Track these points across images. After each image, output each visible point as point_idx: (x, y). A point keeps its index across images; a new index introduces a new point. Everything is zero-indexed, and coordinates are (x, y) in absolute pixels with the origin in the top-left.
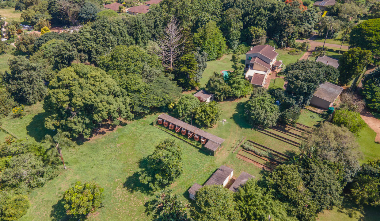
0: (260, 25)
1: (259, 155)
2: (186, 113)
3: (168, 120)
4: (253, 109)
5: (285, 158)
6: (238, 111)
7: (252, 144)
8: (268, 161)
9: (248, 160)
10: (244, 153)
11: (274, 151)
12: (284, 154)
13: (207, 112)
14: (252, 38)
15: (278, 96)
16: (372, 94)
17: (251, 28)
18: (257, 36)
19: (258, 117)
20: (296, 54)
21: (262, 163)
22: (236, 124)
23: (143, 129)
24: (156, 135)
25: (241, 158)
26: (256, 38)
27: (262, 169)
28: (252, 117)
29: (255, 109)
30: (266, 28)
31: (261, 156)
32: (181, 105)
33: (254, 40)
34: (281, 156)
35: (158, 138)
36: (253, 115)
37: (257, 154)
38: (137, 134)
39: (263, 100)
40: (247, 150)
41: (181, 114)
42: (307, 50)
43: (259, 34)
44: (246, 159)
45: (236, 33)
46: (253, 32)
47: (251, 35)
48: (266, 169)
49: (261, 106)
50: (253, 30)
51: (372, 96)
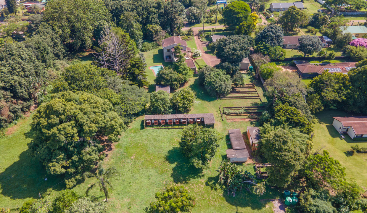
0: (154, 22)
1: (240, 114)
2: (167, 106)
3: (156, 118)
4: (214, 83)
5: (256, 108)
6: (196, 92)
7: (229, 109)
8: (249, 115)
9: (237, 120)
10: (229, 117)
11: (246, 107)
12: (252, 106)
13: (186, 98)
14: (153, 35)
15: (227, 68)
16: (267, 50)
17: (147, 27)
18: (156, 32)
19: (221, 88)
20: (190, 40)
21: (246, 118)
22: (204, 101)
23: (139, 135)
24: (155, 135)
25: (231, 121)
26: (156, 34)
27: (250, 122)
28: (217, 89)
29: (216, 83)
30: (160, 23)
31: (241, 114)
32: (159, 102)
33: (154, 36)
34: (253, 108)
35: (160, 136)
36: (217, 87)
37: (237, 114)
38: (138, 141)
39: (218, 74)
40: (229, 114)
41: (163, 109)
42: (193, 35)
43: (157, 30)
44: (235, 120)
45: (139, 33)
46: (152, 30)
47: (151, 32)
48: (252, 120)
49: (220, 79)
50: (150, 27)
51: (268, 52)
